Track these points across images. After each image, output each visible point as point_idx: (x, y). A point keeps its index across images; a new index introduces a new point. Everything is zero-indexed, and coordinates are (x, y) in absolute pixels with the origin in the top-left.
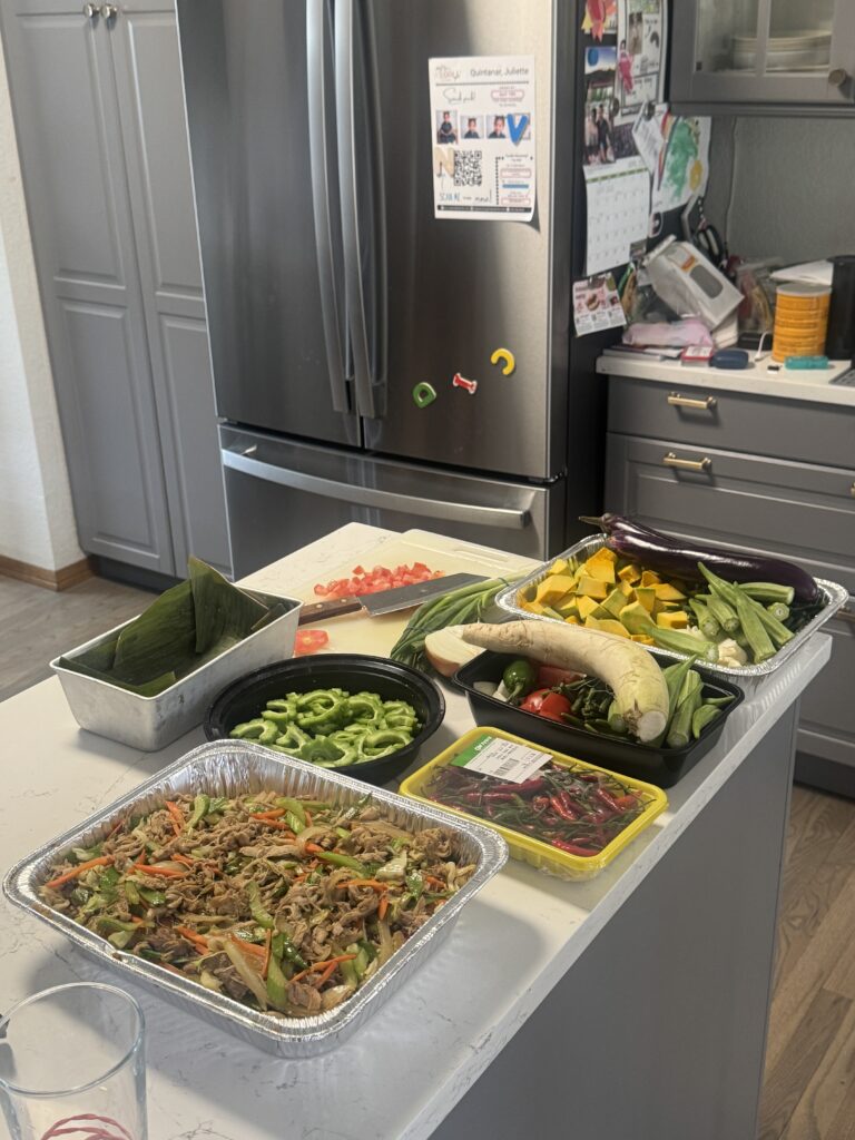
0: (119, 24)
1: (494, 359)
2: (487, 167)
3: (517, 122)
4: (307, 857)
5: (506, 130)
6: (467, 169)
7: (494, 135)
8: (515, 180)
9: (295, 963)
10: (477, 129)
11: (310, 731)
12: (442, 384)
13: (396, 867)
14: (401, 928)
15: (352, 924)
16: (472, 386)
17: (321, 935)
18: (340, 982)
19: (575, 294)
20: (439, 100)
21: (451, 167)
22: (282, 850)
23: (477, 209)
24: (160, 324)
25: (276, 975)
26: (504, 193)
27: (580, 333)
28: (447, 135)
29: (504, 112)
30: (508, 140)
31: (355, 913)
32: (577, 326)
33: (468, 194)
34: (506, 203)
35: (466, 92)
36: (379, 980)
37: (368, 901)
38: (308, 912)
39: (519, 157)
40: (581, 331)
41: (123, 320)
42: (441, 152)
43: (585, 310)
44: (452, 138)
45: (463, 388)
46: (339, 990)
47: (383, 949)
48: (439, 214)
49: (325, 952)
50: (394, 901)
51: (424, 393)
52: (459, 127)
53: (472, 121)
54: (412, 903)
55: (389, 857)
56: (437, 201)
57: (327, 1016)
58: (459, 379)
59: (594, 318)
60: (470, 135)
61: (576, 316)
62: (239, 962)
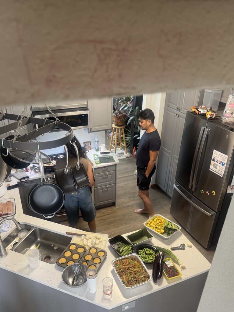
0: (179, 117)
1: (213, 192)
2: (218, 167)
3: (223, 164)
4: (135, 272)
5: (222, 164)
6: (215, 166)
7: (220, 163)
8: (221, 170)
9: (129, 281)
10: (218, 162)
11: (146, 254)
12: (205, 192)
13: (142, 276)
14: (139, 283)
15: (135, 280)
16: (209, 194)
17: (132, 280)
18: (132, 285)
19: (228, 187)
20: (214, 155)
21: (213, 165)
22: (133, 270)
23: (215, 172)
24: (174, 159)
25: (127, 282)
26: (219, 171)
27: (227, 193)
28: (214, 160)
29: (222, 161)
30: (222, 165)
31: (136, 279)
32: (227, 192)
33: (214, 169)
34: (219, 173)
35: (218, 156)
36: (135, 286)
37: (137, 279)
38: (132, 277)
39: (222, 168)
40: (228, 192)
41: (169, 156)
42: (212, 162)
43: (230, 189)
44: (214, 161)
45: (207, 194)
46: (131, 286)
47: (136, 284)
48: (210, 170)
49: (131, 282)
50: (140, 280)
51: (202, 191)
52: (216, 160)
53: (217, 160)
54: (141, 281)
55: (142, 275)
56: (210, 168)
57: (128, 288)
58: (207, 192)
59: (231, 191)
60: (217, 162)
61: (228, 190)
62: (125, 279)
